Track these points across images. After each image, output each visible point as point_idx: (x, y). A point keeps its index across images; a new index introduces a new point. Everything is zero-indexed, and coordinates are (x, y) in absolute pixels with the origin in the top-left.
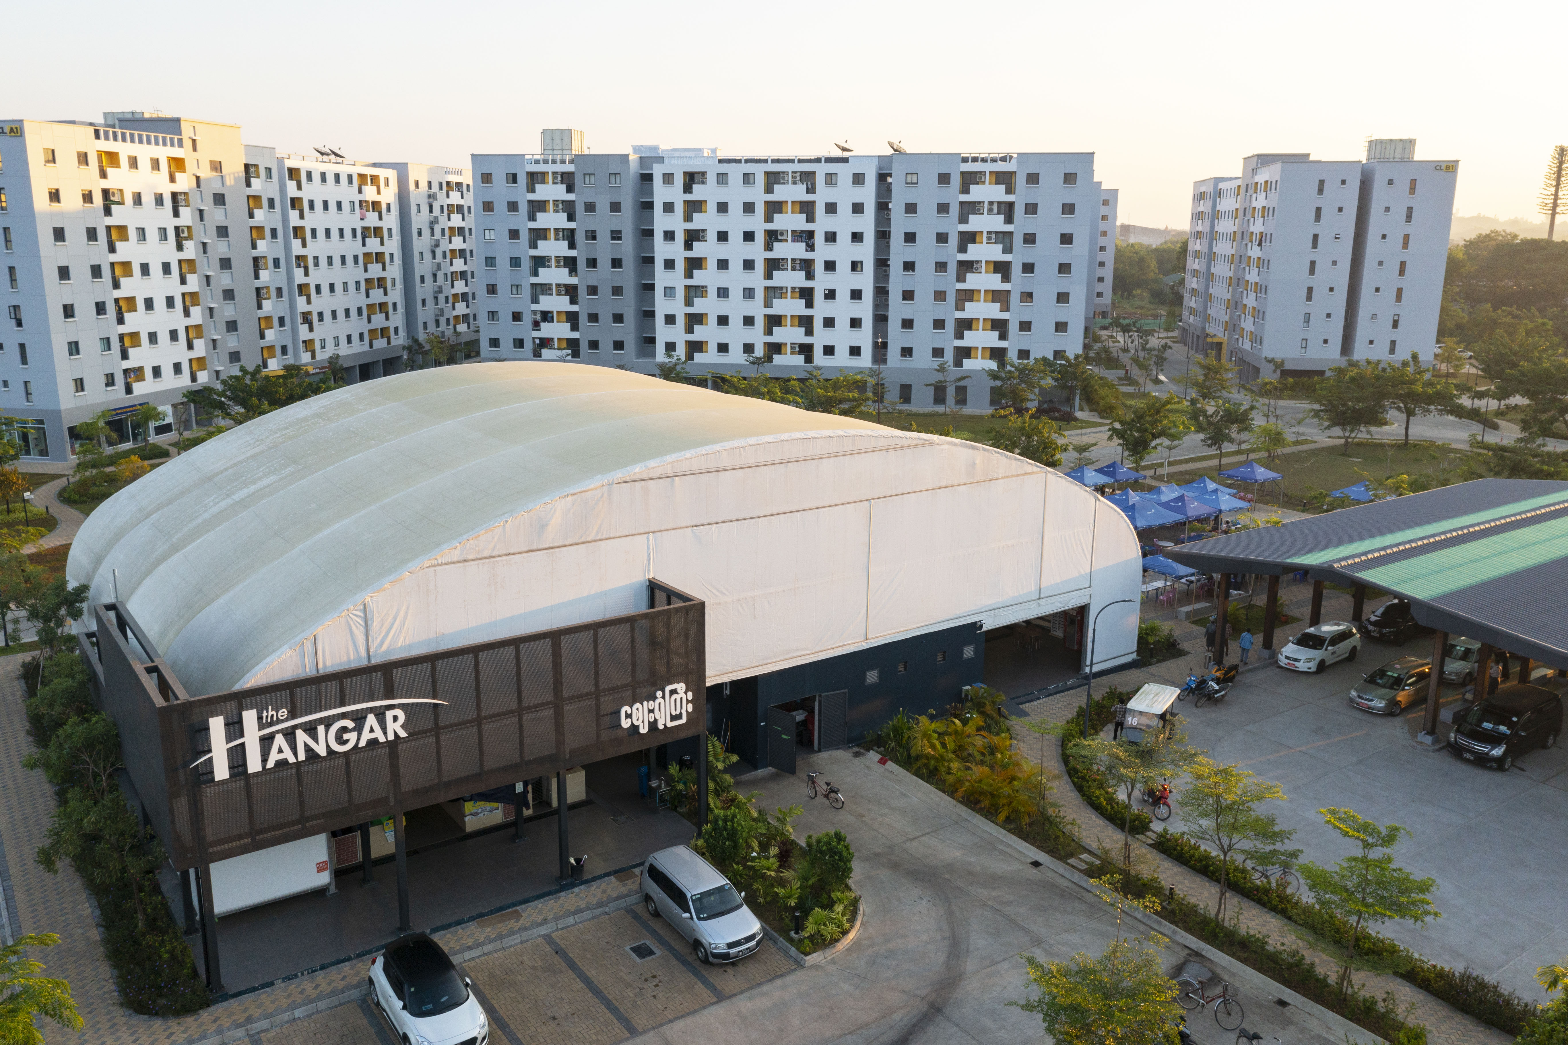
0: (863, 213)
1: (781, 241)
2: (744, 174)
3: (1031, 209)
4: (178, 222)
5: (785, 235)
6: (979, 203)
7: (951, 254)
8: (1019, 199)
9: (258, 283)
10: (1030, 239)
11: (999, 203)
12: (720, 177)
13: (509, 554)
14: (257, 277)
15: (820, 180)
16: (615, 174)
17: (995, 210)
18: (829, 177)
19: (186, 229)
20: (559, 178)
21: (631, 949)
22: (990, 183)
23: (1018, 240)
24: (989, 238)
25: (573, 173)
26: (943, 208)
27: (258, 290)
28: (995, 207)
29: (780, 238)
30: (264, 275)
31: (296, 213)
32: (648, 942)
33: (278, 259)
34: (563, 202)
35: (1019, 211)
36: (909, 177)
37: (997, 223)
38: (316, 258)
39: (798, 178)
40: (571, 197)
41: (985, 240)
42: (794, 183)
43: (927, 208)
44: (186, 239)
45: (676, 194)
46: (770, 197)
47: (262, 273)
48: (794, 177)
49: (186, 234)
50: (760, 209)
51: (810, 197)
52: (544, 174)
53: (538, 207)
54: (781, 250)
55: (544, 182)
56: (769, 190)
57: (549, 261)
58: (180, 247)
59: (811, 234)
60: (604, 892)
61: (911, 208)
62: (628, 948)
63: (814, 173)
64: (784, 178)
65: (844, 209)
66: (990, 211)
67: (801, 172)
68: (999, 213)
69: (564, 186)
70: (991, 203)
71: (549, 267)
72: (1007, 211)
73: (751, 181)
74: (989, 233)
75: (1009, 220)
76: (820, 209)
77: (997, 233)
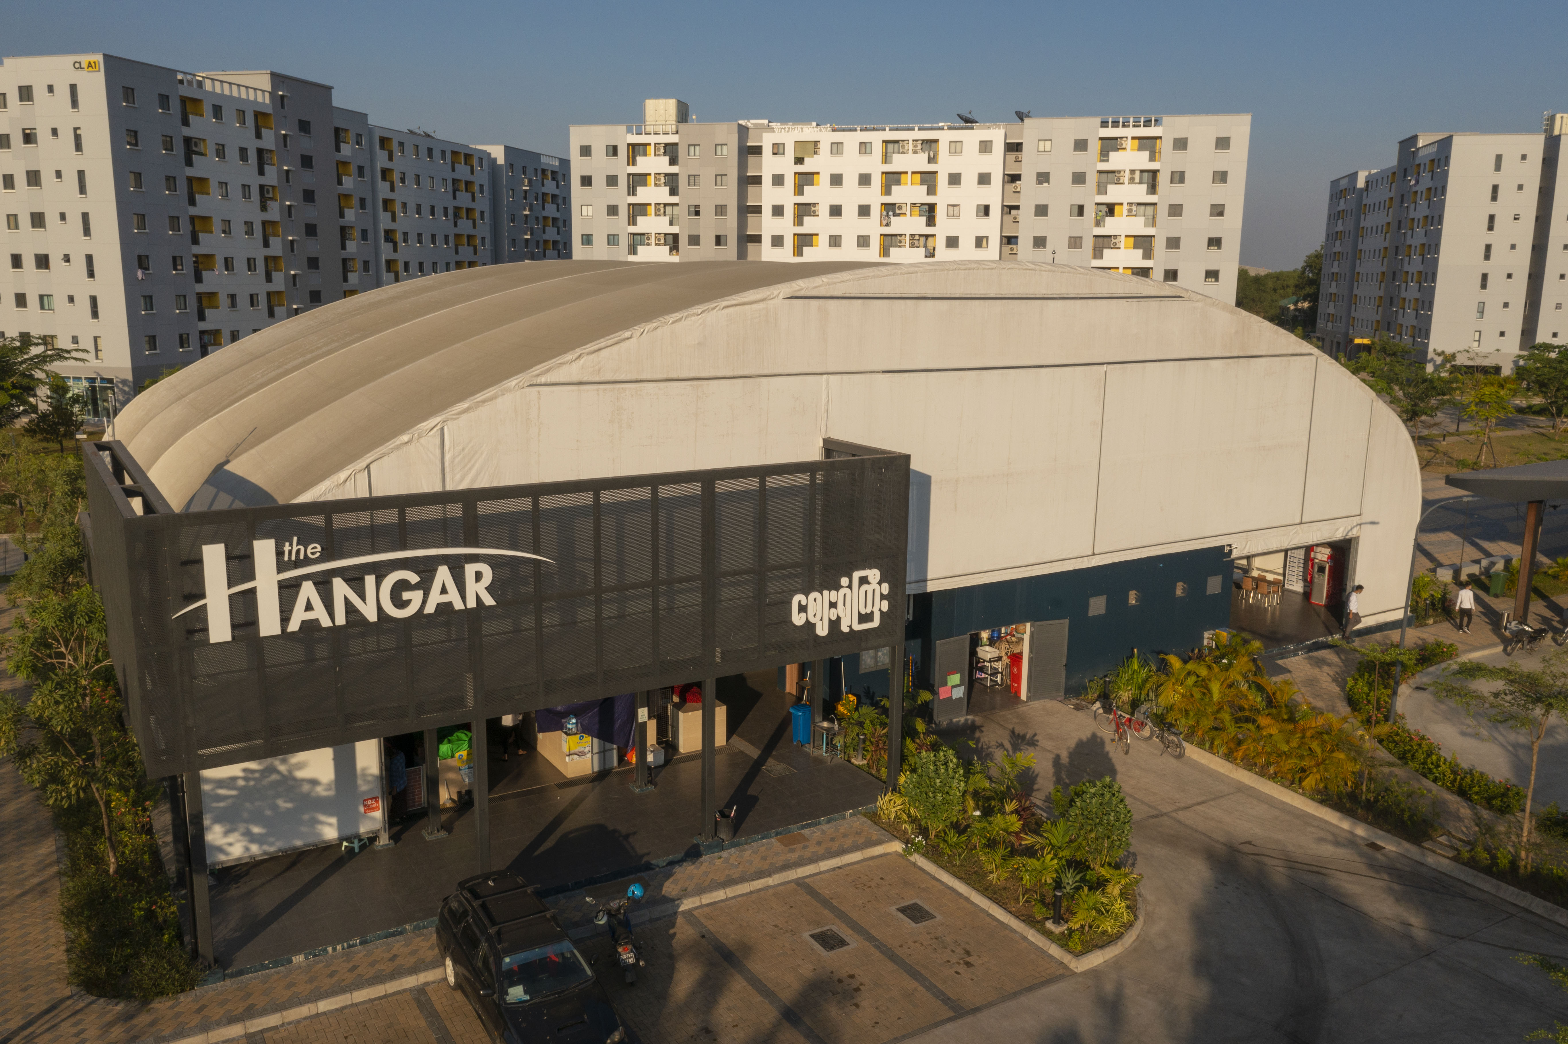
0: (989, 184)
1: (899, 215)
2: (861, 143)
3: (1179, 177)
4: (263, 180)
5: (904, 208)
6: (1119, 171)
7: (1087, 228)
8: (1164, 166)
9: (344, 254)
10: (1176, 210)
11: (1142, 171)
12: (835, 146)
13: (641, 381)
14: (344, 247)
15: (943, 148)
16: (722, 145)
17: (1137, 180)
18: (953, 145)
19: (271, 189)
20: (662, 150)
21: (812, 936)
22: (1132, 150)
23: (1162, 211)
24: (1130, 211)
25: (677, 144)
26: (1079, 178)
27: (344, 261)
28: (1137, 175)
29: (898, 212)
30: (352, 246)
31: (387, 184)
32: (835, 928)
33: (366, 230)
34: (666, 175)
35: (1163, 180)
36: (1042, 143)
37: (1139, 193)
38: (405, 234)
39: (919, 147)
40: (674, 169)
41: (1125, 213)
42: (915, 152)
43: (1061, 178)
44: (271, 199)
45: (786, 166)
46: (888, 168)
47: (348, 243)
48: (916, 146)
49: (271, 195)
50: (877, 181)
51: (931, 168)
52: (645, 145)
53: (637, 181)
54: (898, 225)
55: (645, 154)
56: (886, 158)
57: (648, 239)
58: (264, 208)
59: (932, 207)
60: (764, 858)
61: (1043, 178)
62: (806, 935)
63: (936, 141)
64: (903, 147)
65: (969, 180)
66: (1132, 180)
67: (923, 141)
68: (1141, 183)
69: (667, 158)
70: (1132, 172)
71: (648, 244)
72: (1151, 179)
73: (868, 150)
74: (1130, 204)
75: (1153, 188)
76: (942, 180)
77: (1139, 204)
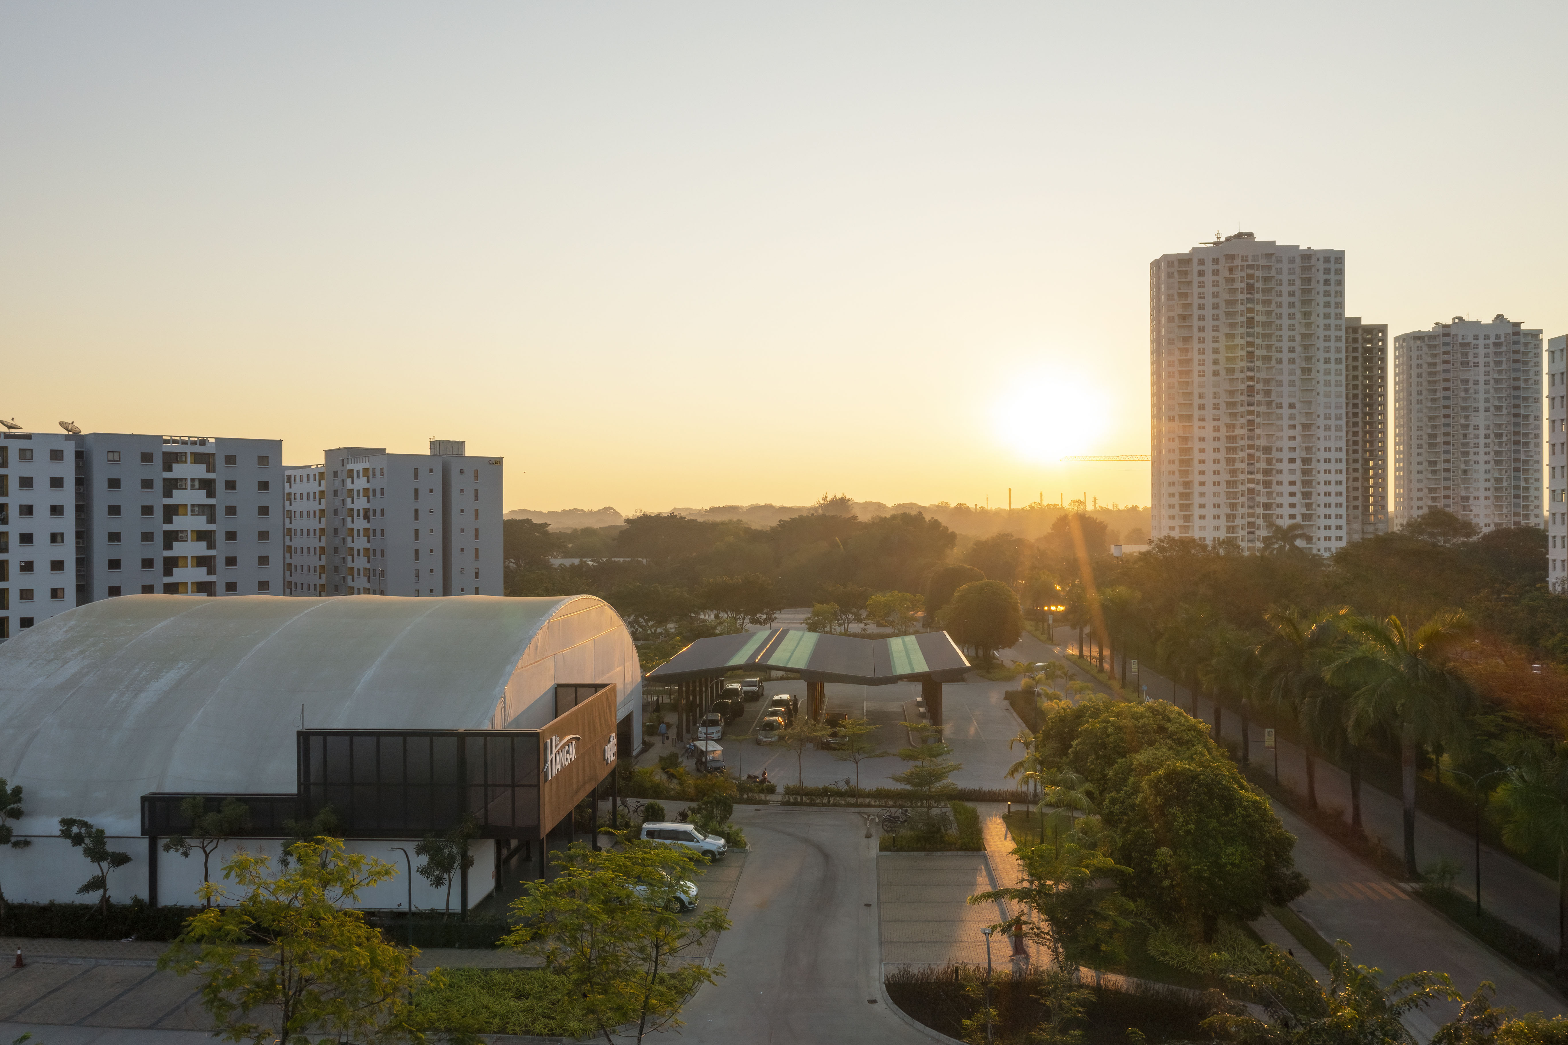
0: (62, 487)
3: (231, 485)
6: (182, 479)
7: (157, 525)
8: (219, 476)
10: (231, 510)
11: (201, 480)
15: (13, 455)
17: (198, 486)
18: (23, 452)
22: (191, 463)
23: (220, 511)
24: (192, 511)
26: (147, 484)
35: (219, 487)
36: (111, 455)
37: (200, 497)
41: (189, 512)
43: (130, 484)
59: (3, 507)
61: (114, 483)
63: (5, 448)
65: (41, 483)
66: (193, 487)
68: (200, 489)
70: (193, 480)
72: (207, 485)
74: (193, 506)
75: (211, 494)
76: (13, 483)
77: (199, 506)
